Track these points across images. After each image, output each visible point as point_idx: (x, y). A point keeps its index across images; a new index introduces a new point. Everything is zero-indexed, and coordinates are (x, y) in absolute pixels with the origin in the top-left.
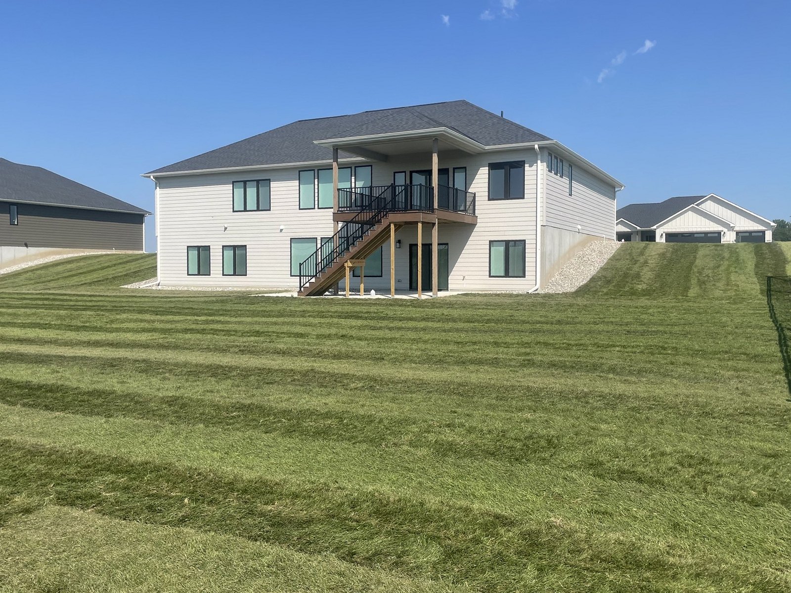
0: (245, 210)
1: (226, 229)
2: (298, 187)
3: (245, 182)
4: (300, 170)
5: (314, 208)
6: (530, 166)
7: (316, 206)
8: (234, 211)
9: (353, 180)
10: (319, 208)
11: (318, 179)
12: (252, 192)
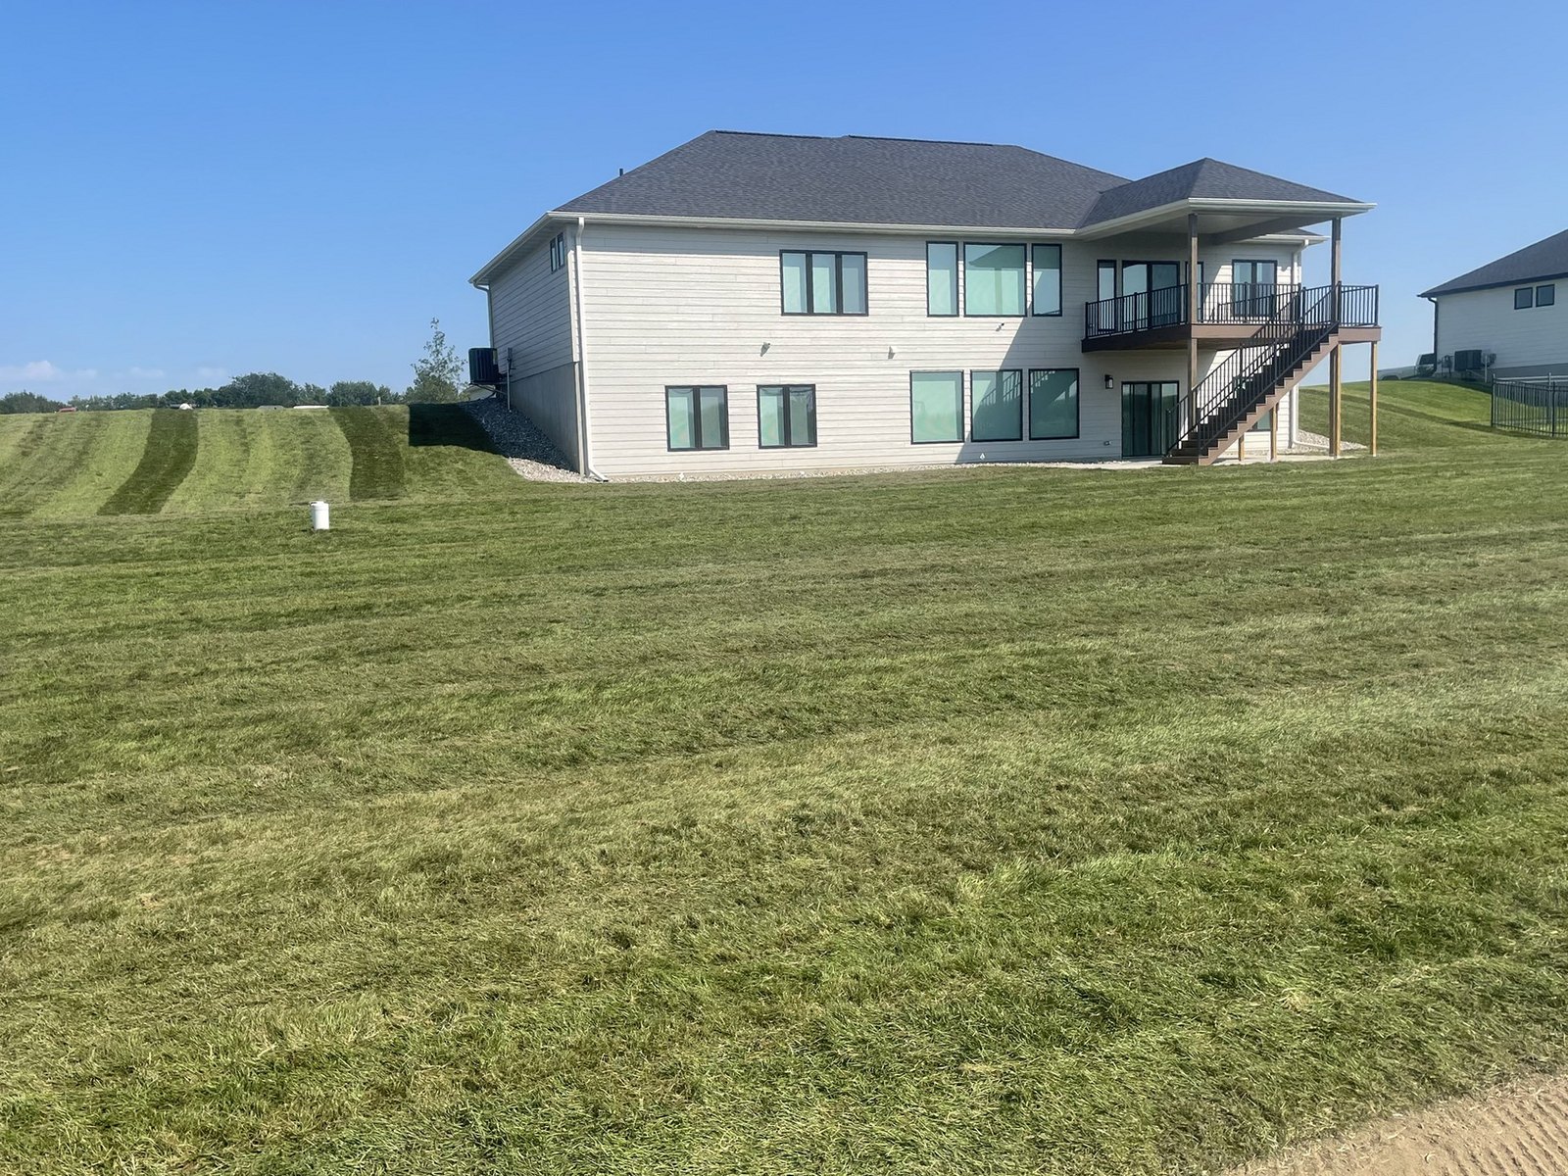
0: (810, 312)
1: (765, 348)
2: (925, 273)
3: (809, 254)
4: (928, 240)
5: (958, 315)
6: (1283, 270)
7: (961, 312)
8: (783, 314)
9: (1029, 269)
10: (966, 316)
11: (964, 260)
12: (822, 276)
